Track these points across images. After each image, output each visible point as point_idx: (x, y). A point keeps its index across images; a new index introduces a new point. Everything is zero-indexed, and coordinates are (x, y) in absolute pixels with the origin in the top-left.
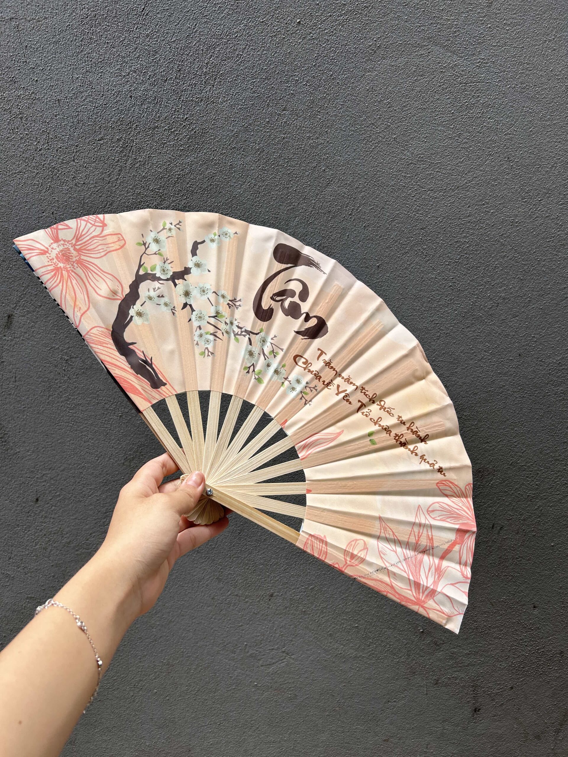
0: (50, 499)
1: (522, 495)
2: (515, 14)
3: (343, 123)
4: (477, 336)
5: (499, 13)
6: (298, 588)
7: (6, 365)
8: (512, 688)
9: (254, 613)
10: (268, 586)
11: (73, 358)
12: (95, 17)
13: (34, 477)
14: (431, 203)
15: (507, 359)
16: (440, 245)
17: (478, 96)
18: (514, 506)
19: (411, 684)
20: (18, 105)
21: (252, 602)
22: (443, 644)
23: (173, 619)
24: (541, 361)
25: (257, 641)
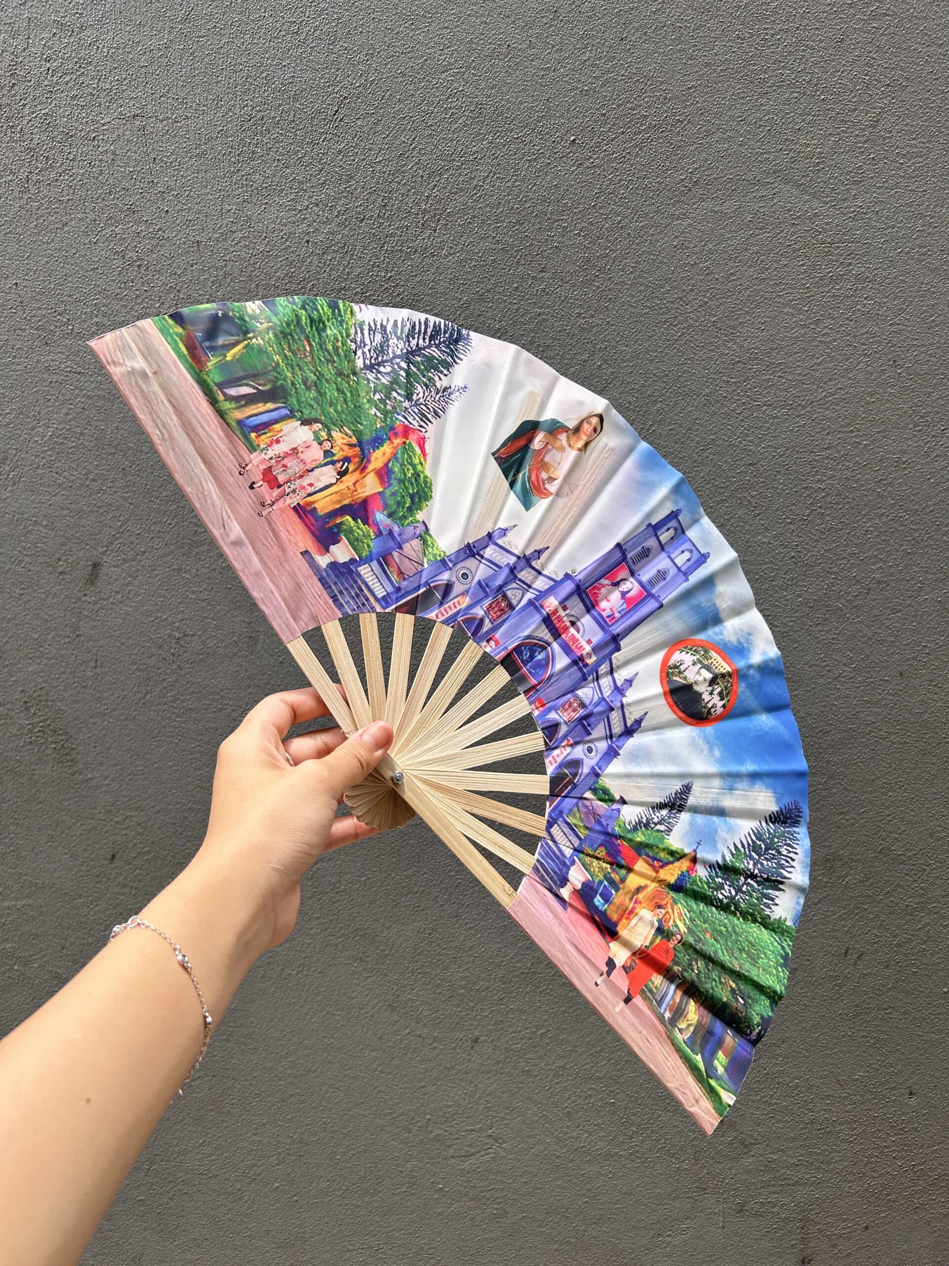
0: (134, 858)
1: (897, 904)
2: (914, 139)
3: (633, 296)
4: (833, 639)
5: (888, 137)
6: (520, 1032)
7: (84, 641)
8: (867, 1228)
9: (446, 1068)
10: (471, 1025)
11: (188, 635)
12: (262, 120)
13: (112, 820)
14: (768, 425)
15: (881, 680)
16: (779, 491)
17: (850, 264)
18: (883, 921)
19: (698, 1208)
20: (136, 247)
21: (443, 1049)
22: (755, 1144)
23: (313, 1069)
24: (936, 686)
25: (447, 1115)
